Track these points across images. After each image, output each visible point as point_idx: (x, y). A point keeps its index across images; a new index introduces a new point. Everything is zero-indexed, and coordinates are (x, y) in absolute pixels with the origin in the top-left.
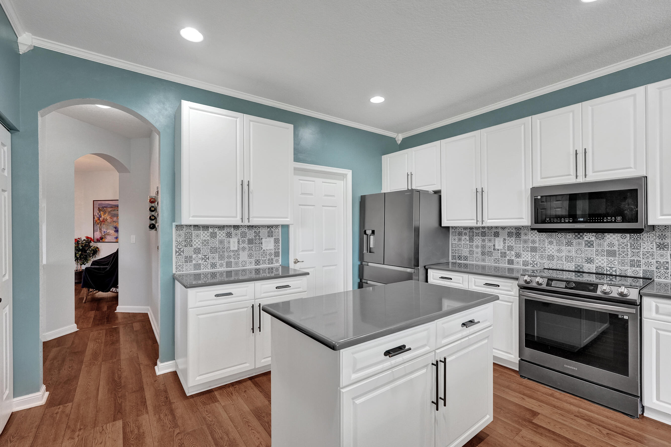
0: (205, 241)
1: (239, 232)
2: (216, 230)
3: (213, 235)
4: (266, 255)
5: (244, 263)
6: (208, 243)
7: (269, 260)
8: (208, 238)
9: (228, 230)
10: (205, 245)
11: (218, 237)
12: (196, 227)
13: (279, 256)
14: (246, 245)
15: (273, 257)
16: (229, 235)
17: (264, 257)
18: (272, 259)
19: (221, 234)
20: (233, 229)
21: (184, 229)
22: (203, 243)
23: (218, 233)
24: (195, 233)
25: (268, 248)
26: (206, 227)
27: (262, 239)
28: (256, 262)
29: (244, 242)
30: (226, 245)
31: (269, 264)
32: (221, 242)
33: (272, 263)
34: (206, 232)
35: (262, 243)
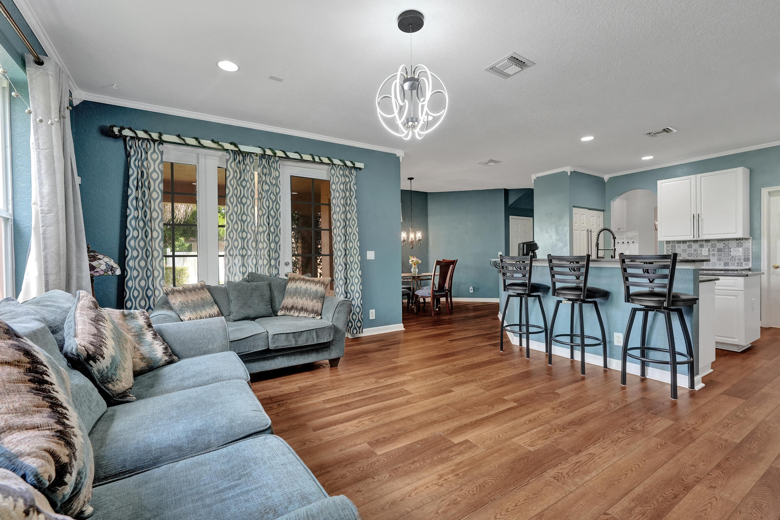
0: (684, 249)
1: (709, 244)
2: (692, 243)
3: (690, 247)
4: (735, 259)
5: (714, 264)
6: (686, 251)
7: (738, 263)
8: (686, 248)
9: (701, 243)
10: (684, 252)
11: (693, 247)
12: (679, 242)
13: (749, 261)
14: (716, 253)
15: (742, 261)
16: (701, 246)
17: (733, 261)
18: (742, 263)
19: (695, 246)
20: (704, 242)
21: (671, 243)
22: (682, 251)
23: (693, 245)
24: (677, 245)
25: (737, 255)
26: (684, 242)
27: (730, 248)
28: (724, 264)
29: (714, 250)
30: (699, 252)
31: (738, 266)
32: (695, 250)
33: (742, 266)
34: (685, 245)
35: (730, 251)
